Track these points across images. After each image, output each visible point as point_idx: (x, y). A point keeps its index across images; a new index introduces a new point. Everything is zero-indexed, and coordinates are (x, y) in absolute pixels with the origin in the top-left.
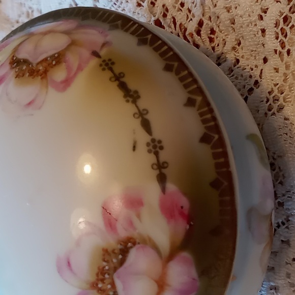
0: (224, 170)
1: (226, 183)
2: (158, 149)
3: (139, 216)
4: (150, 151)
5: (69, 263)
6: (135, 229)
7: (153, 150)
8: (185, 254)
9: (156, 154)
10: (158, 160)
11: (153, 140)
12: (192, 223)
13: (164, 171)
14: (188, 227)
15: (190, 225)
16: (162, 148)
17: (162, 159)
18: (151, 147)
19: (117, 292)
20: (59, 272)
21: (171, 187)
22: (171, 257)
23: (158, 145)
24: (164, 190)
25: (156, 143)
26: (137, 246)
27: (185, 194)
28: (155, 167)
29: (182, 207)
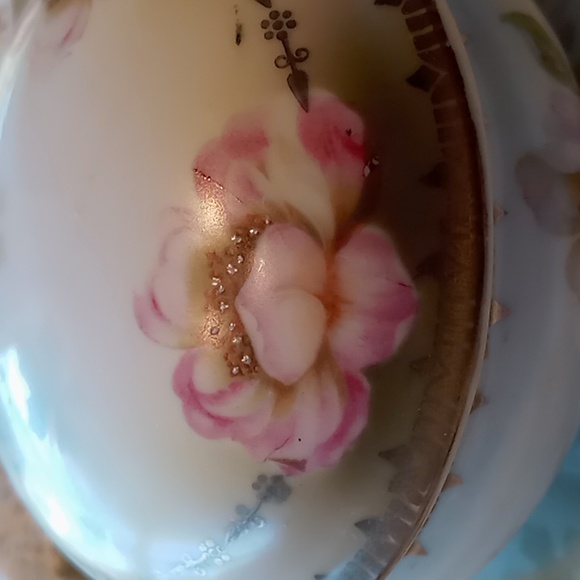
0: (437, 47)
1: (443, 74)
2: (285, 28)
3: (262, 168)
4: (268, 36)
5: (154, 302)
6: (259, 195)
7: (276, 32)
8: (371, 230)
9: (283, 37)
10: (287, 49)
11: (274, 15)
12: (375, 162)
13: (300, 66)
14: (367, 171)
15: (372, 167)
16: (292, 25)
17: (294, 45)
18: (270, 28)
19: (247, 336)
20: (141, 327)
21: (319, 95)
22: (341, 238)
23: (285, 21)
24: (305, 104)
25: (281, 18)
26: (269, 229)
27: (352, 104)
28: (282, 62)
29: (349, 132)
